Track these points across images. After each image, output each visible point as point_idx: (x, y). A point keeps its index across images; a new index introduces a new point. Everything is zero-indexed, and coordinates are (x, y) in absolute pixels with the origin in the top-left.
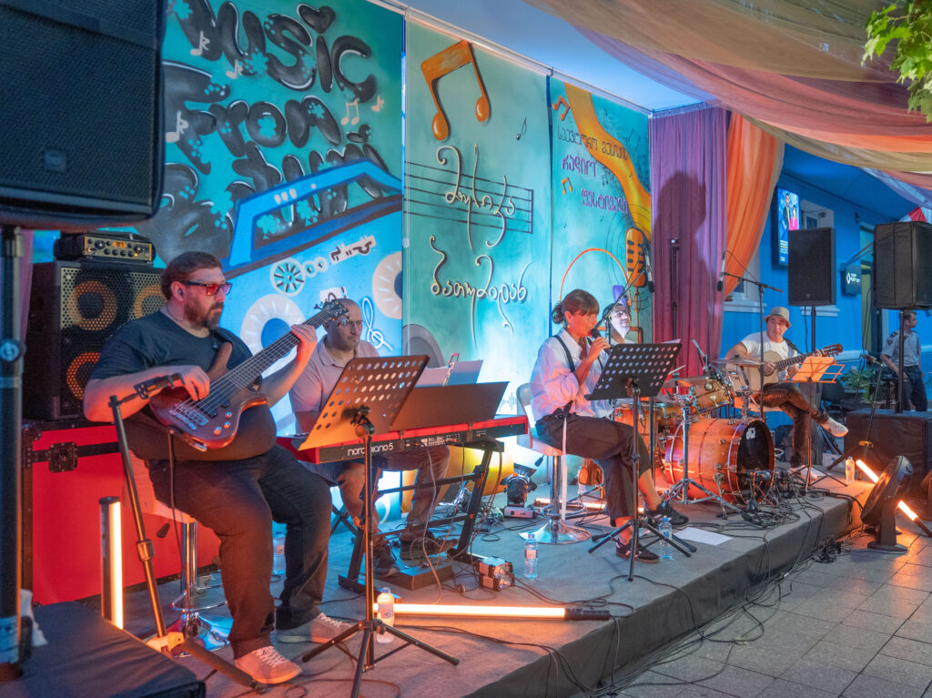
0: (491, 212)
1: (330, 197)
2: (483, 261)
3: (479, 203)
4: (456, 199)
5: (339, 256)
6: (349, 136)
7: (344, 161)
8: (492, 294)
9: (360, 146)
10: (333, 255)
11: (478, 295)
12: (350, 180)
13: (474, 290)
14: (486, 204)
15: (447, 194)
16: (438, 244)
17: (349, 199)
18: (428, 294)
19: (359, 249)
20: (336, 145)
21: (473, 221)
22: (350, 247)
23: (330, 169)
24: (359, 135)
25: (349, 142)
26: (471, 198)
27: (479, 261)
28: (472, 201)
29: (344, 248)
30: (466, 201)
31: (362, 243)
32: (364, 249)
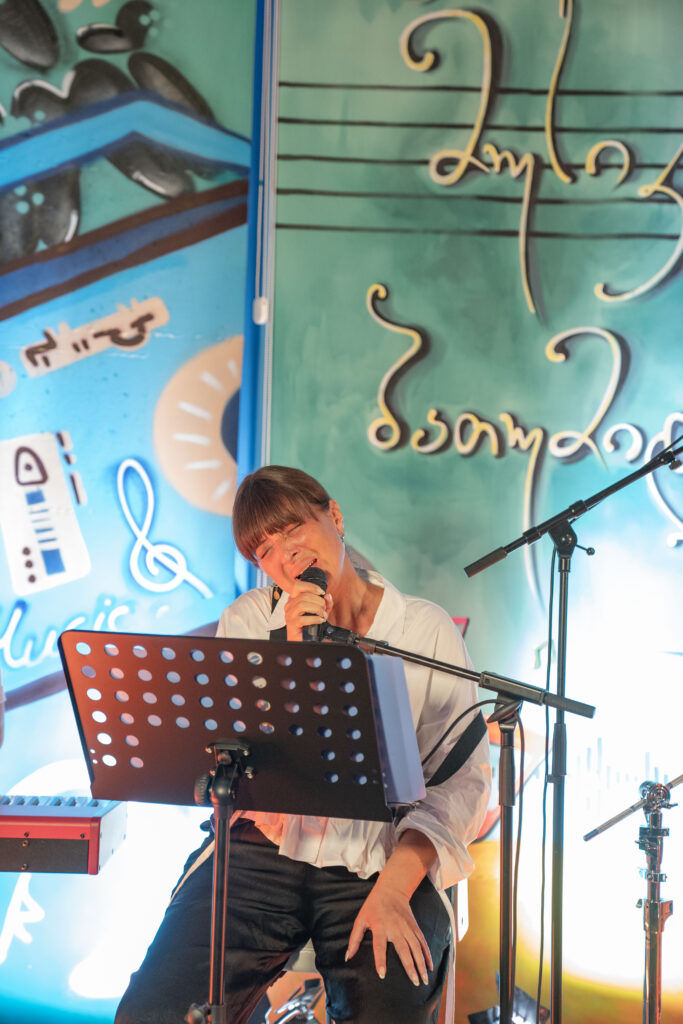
0: (628, 190)
1: (23, 208)
2: (581, 349)
3: (571, 170)
4: (471, 167)
5: (51, 355)
6: (84, 40)
7: (73, 109)
8: (616, 444)
9: (121, 62)
10: (31, 354)
11: (553, 448)
12: (89, 158)
13: (537, 434)
14: (601, 167)
15: (435, 159)
16: (397, 306)
17: (85, 208)
18: (359, 447)
19: (114, 335)
20: (43, 70)
21: (539, 227)
22: (85, 331)
23: (25, 136)
24: (117, 33)
25: (84, 55)
26: (537, 158)
27: (561, 348)
28: (540, 165)
29: (65, 335)
30: (514, 171)
31: (122, 319)
32: (128, 333)
